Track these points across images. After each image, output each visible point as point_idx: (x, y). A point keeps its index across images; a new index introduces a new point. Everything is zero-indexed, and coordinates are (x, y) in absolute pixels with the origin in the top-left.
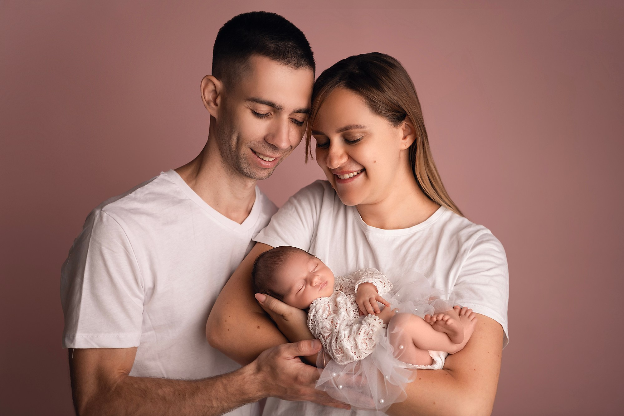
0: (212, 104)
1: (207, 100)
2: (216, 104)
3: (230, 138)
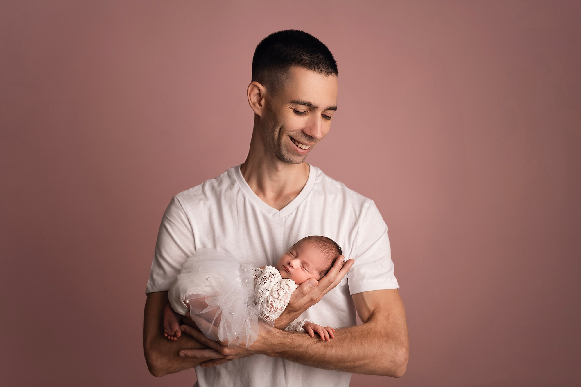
0: (257, 105)
1: (253, 102)
2: (260, 105)
3: (273, 130)
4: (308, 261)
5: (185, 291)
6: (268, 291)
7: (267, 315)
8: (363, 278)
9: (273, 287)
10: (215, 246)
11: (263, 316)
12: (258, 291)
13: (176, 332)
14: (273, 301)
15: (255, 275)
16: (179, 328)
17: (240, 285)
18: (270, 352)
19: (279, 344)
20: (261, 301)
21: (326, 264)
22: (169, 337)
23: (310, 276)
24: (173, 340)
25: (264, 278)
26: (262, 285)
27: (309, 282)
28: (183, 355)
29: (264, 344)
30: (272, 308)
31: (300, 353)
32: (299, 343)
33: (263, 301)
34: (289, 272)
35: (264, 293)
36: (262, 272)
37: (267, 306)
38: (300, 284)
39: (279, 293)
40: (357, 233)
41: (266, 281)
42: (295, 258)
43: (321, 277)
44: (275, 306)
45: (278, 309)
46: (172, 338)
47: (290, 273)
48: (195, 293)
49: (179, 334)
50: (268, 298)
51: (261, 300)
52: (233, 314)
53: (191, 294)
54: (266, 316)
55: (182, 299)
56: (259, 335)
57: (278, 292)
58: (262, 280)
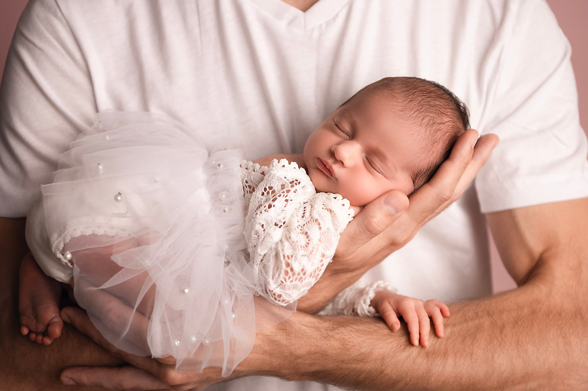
4: (382, 148)
5: (62, 228)
6: (277, 228)
7: (278, 291)
8: (514, 173)
9: (292, 216)
10: (145, 105)
11: (267, 293)
12: (252, 228)
13: (48, 325)
14: (292, 256)
15: (247, 182)
16: (58, 314)
17: (207, 208)
18: (288, 372)
19: (310, 353)
20: (260, 255)
21: (431, 153)
22: (33, 336)
23: (387, 184)
24: (43, 345)
25: (268, 193)
26: (263, 211)
27: (387, 203)
28: (71, 382)
29: (270, 355)
30: (290, 273)
31: (363, 376)
32: (363, 350)
33: (267, 256)
34: (332, 175)
35: (269, 234)
36: (263, 173)
37: (277, 267)
38: (363, 207)
39: (309, 232)
40: (498, 61)
41: (274, 201)
42: (348, 137)
43: (416, 187)
44: (297, 267)
45: (304, 274)
46: (40, 338)
47: (336, 179)
48: (89, 232)
49: (57, 331)
50: (280, 249)
51: (261, 251)
52: (186, 291)
53: (78, 234)
54: (274, 294)
55: (57, 247)
56: (257, 334)
57: (306, 229)
58: (264, 198)
